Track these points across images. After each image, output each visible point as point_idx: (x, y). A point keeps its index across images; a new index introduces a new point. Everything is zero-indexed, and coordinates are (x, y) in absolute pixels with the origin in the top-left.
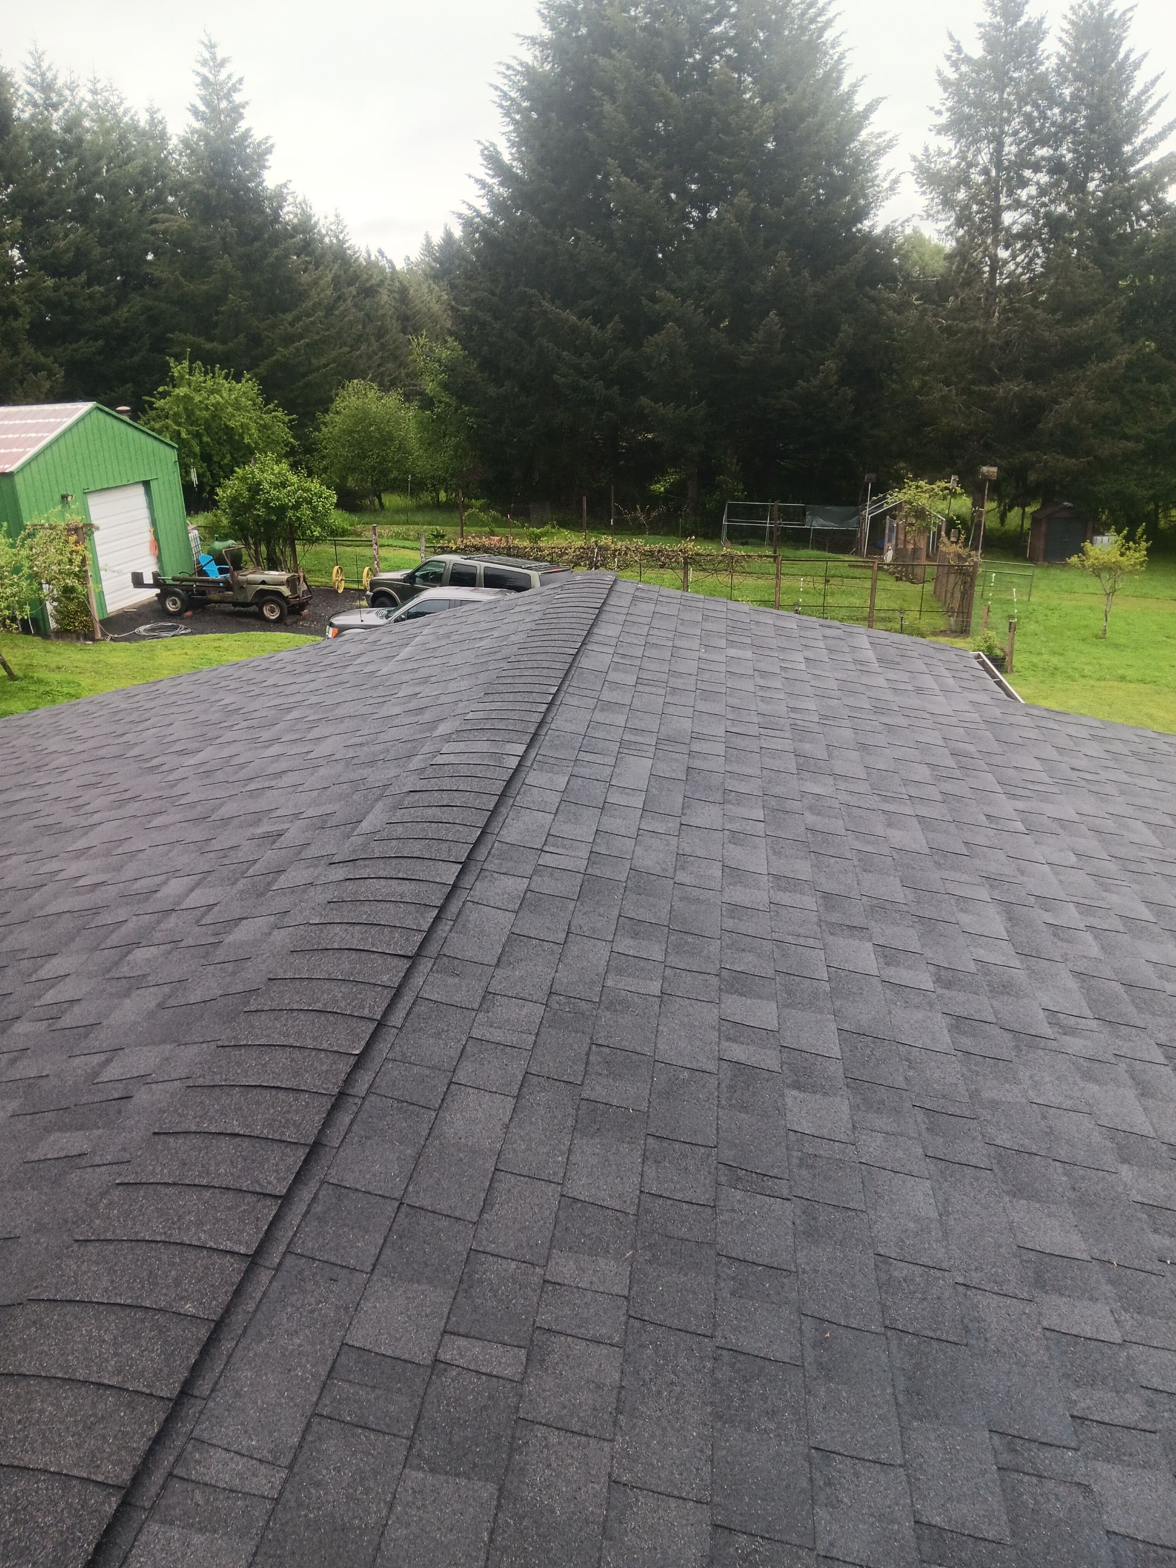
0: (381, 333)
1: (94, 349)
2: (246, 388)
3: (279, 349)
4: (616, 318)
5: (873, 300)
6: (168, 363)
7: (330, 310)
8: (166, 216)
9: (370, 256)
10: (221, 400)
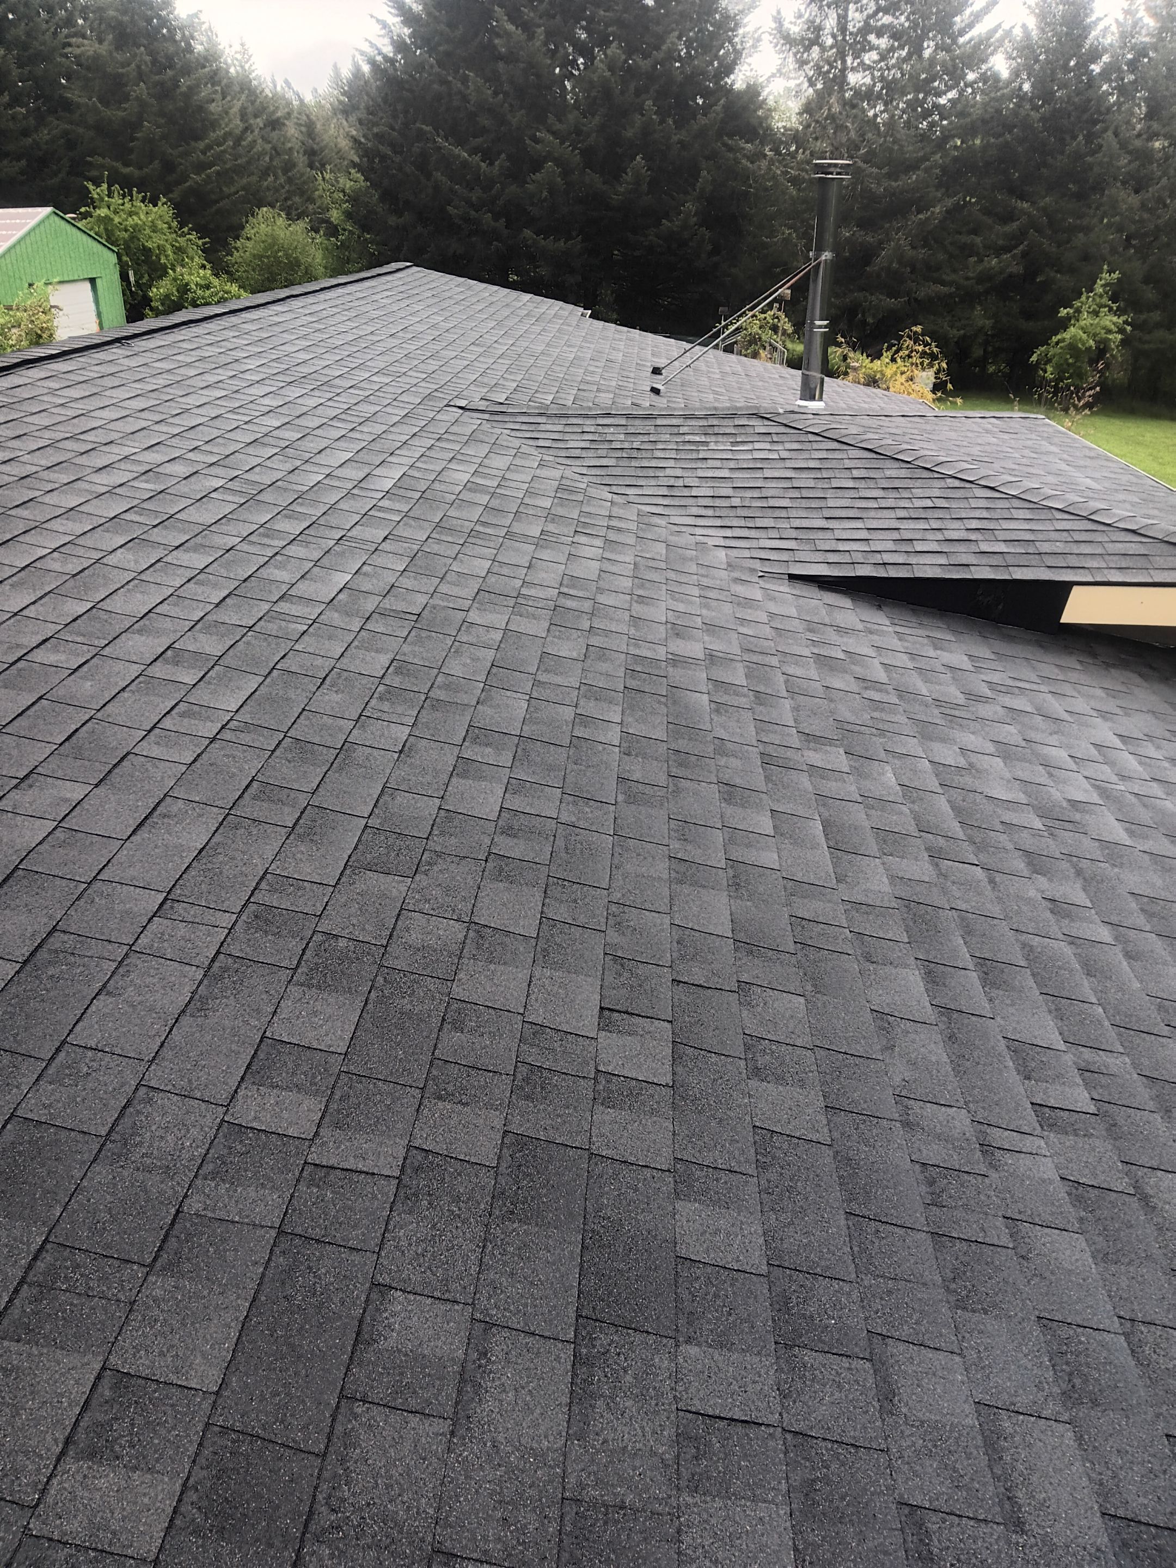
0: (289, 166)
1: (17, 168)
2: (163, 211)
3: (192, 175)
4: (503, 156)
5: (730, 149)
6: (87, 188)
7: (238, 140)
8: (80, 40)
9: (275, 87)
10: (139, 222)
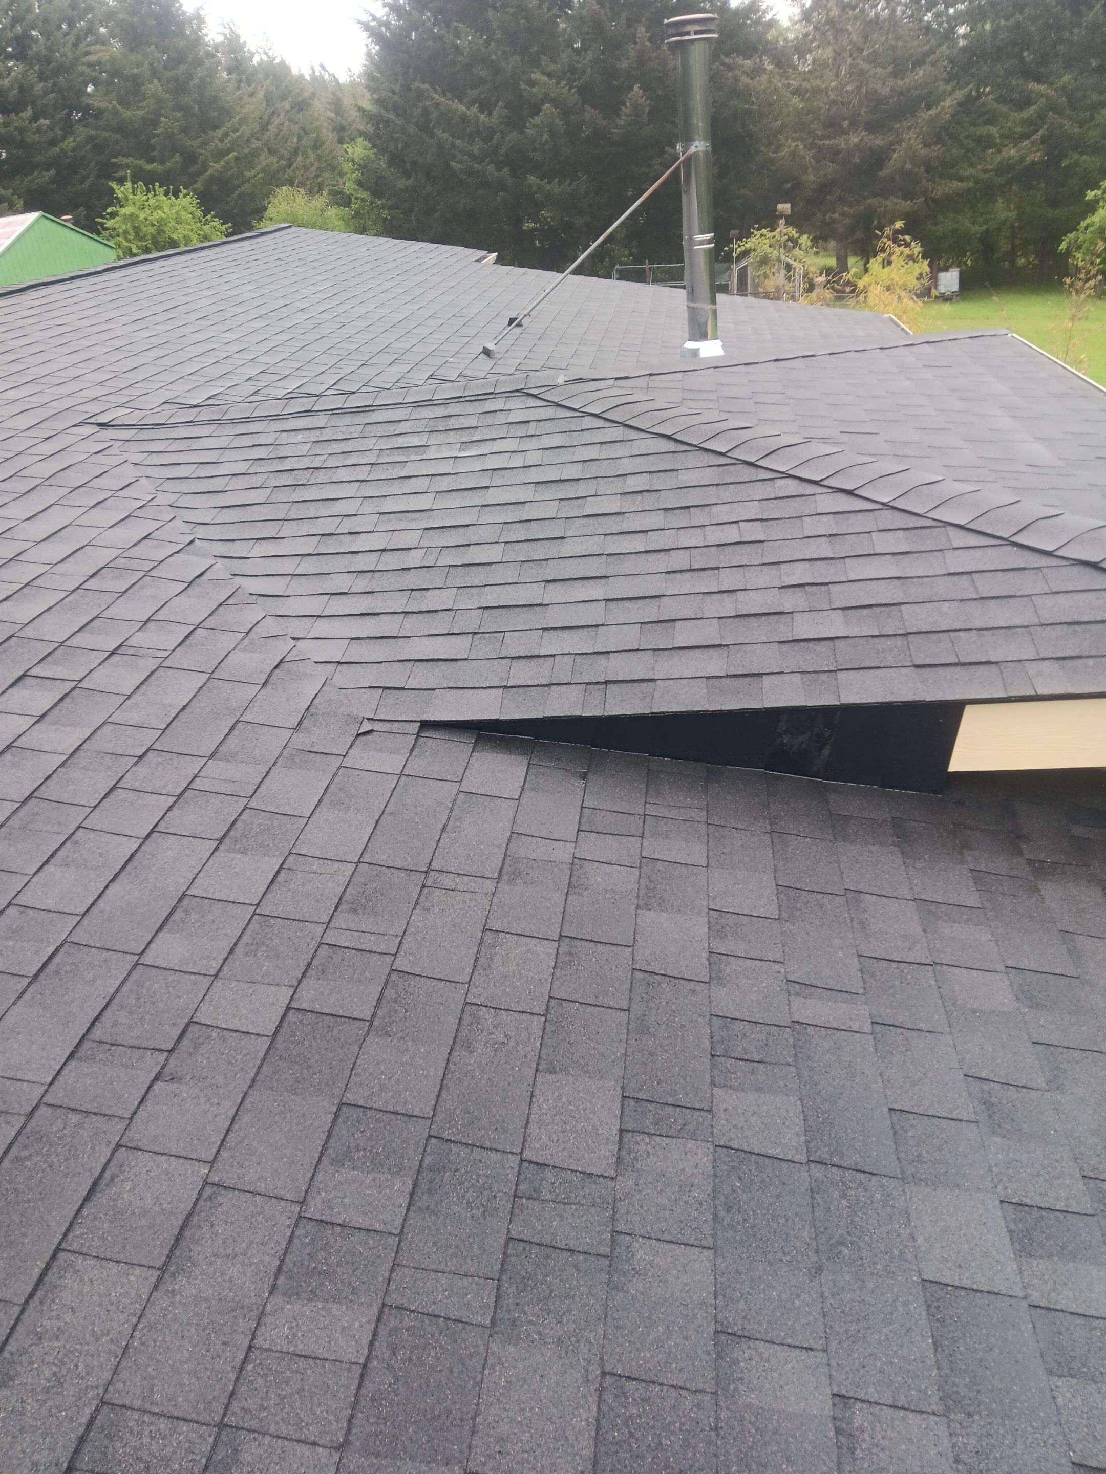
1: (47, 178)
2: (186, 203)
3: (212, 164)
4: (501, 104)
5: (730, 68)
6: (112, 187)
8: (98, 47)
10: (163, 215)
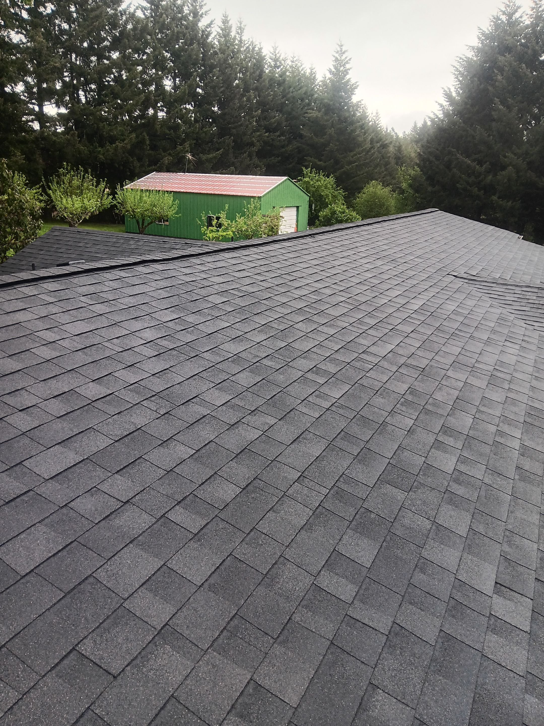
0: (387, 164)
3: (345, 166)
4: (488, 163)
6: (302, 169)
8: (311, 111)
9: (387, 130)
10: (320, 184)
